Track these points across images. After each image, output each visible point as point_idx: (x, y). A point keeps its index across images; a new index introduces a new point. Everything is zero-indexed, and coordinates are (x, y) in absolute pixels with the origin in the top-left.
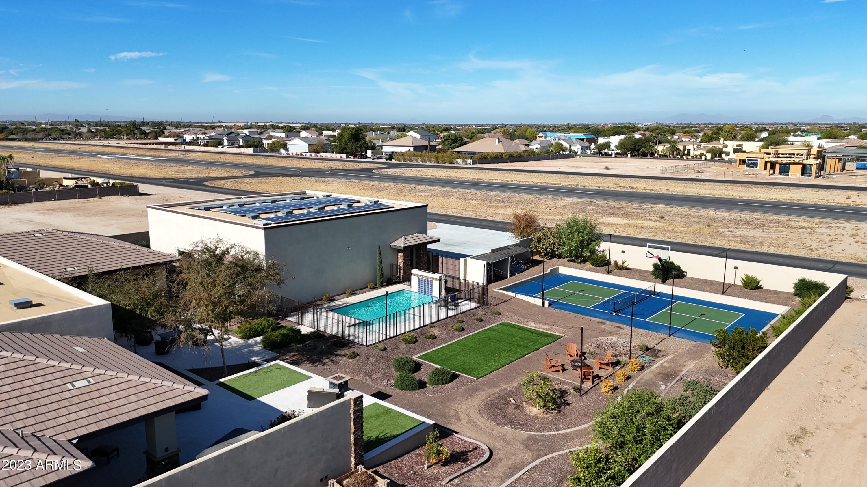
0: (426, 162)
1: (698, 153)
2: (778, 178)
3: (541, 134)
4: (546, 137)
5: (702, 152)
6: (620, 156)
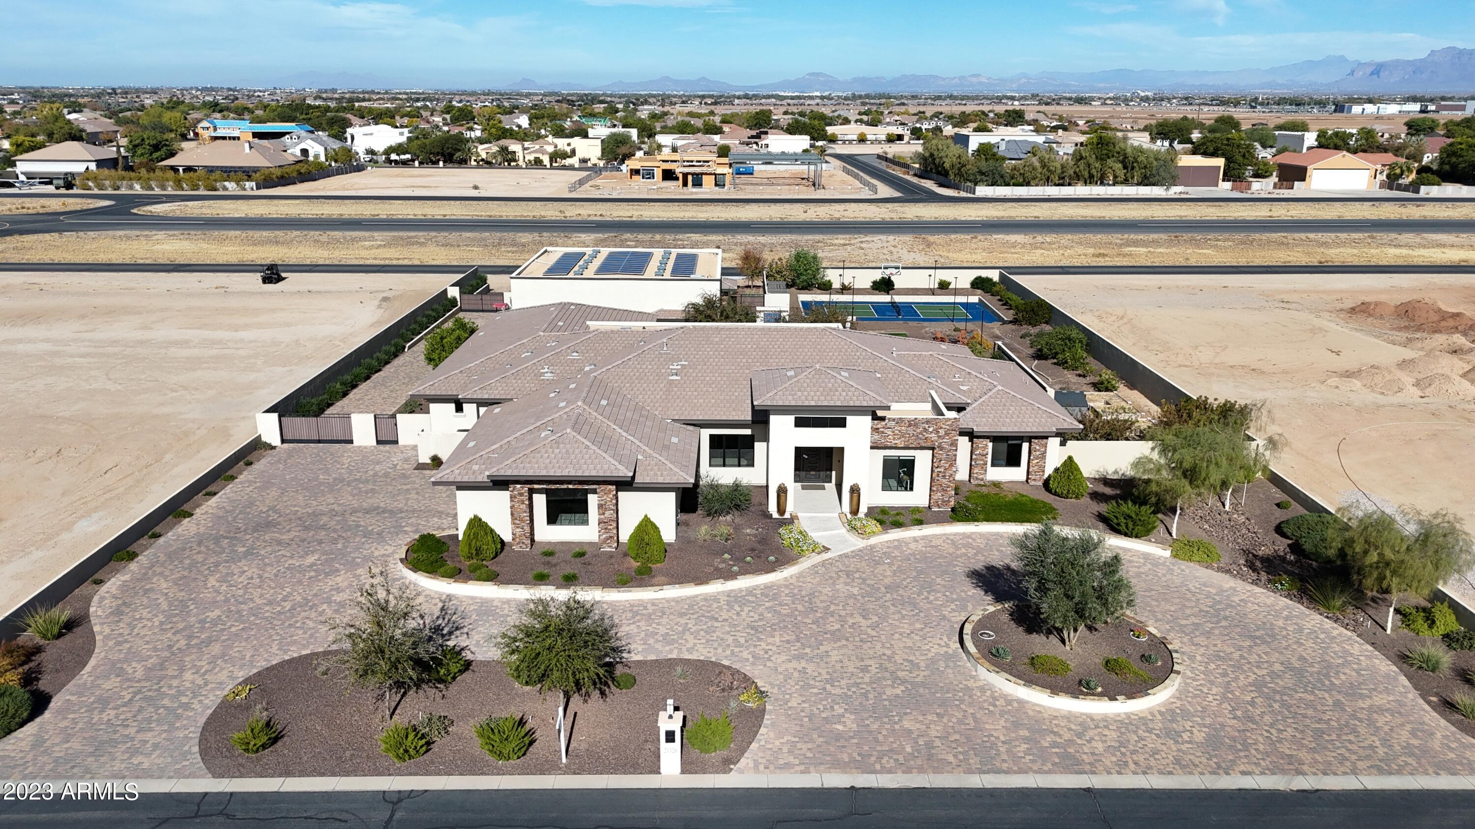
1: (531, 157)
2: (691, 192)
3: (205, 124)
4: (215, 129)
5: (537, 155)
6: (425, 165)
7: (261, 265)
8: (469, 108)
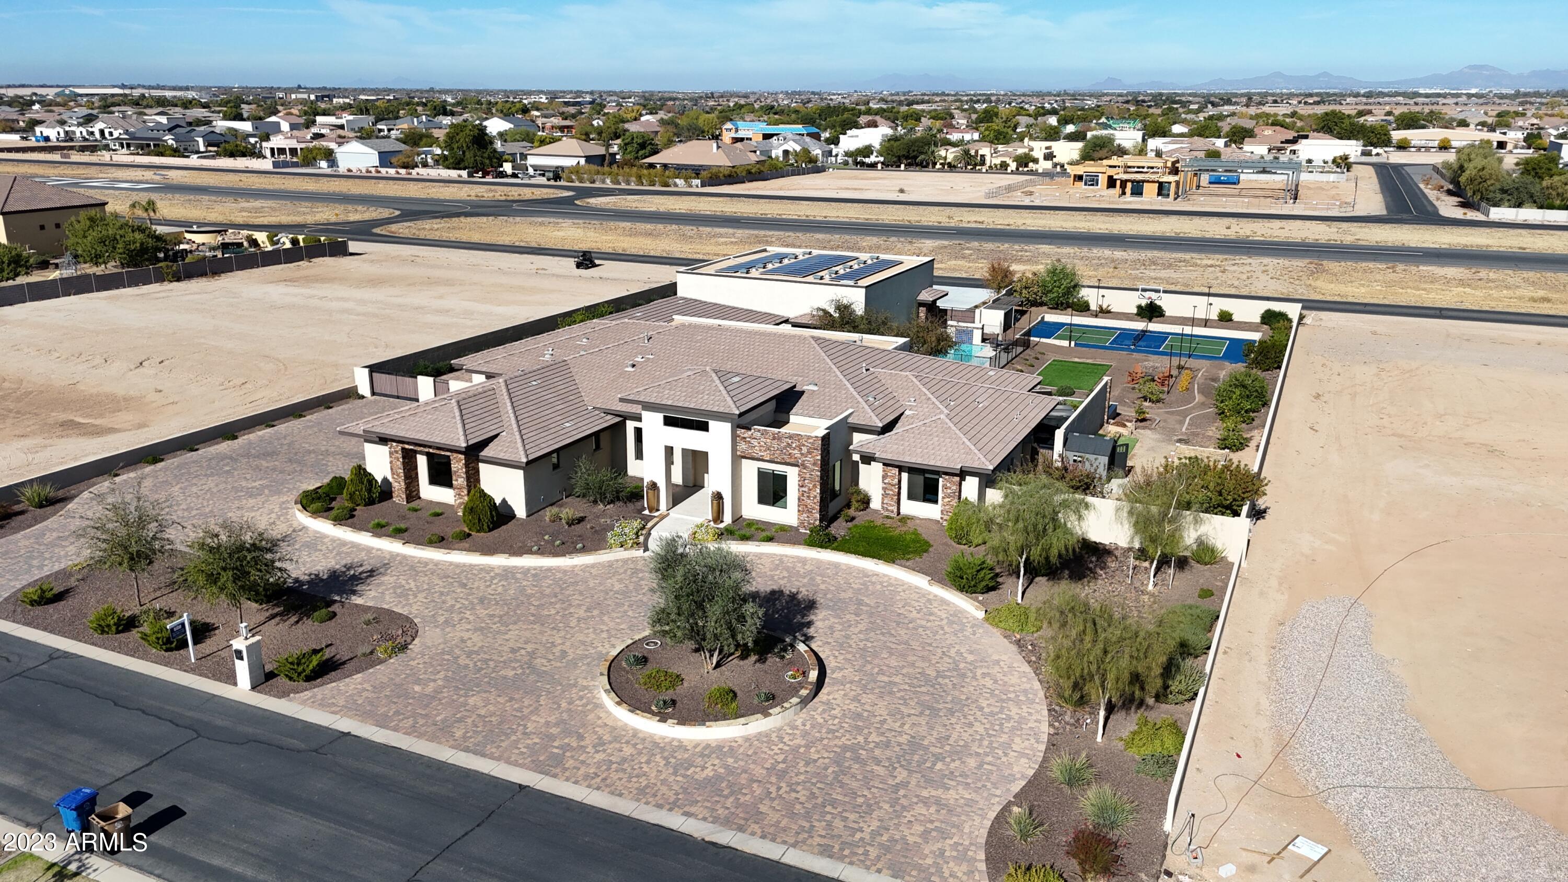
0: (620, 184)
1: (997, 161)
2: (1130, 201)
3: (728, 125)
4: (737, 131)
5: (1004, 159)
6: (890, 168)
7: (575, 251)
8: (996, 110)
